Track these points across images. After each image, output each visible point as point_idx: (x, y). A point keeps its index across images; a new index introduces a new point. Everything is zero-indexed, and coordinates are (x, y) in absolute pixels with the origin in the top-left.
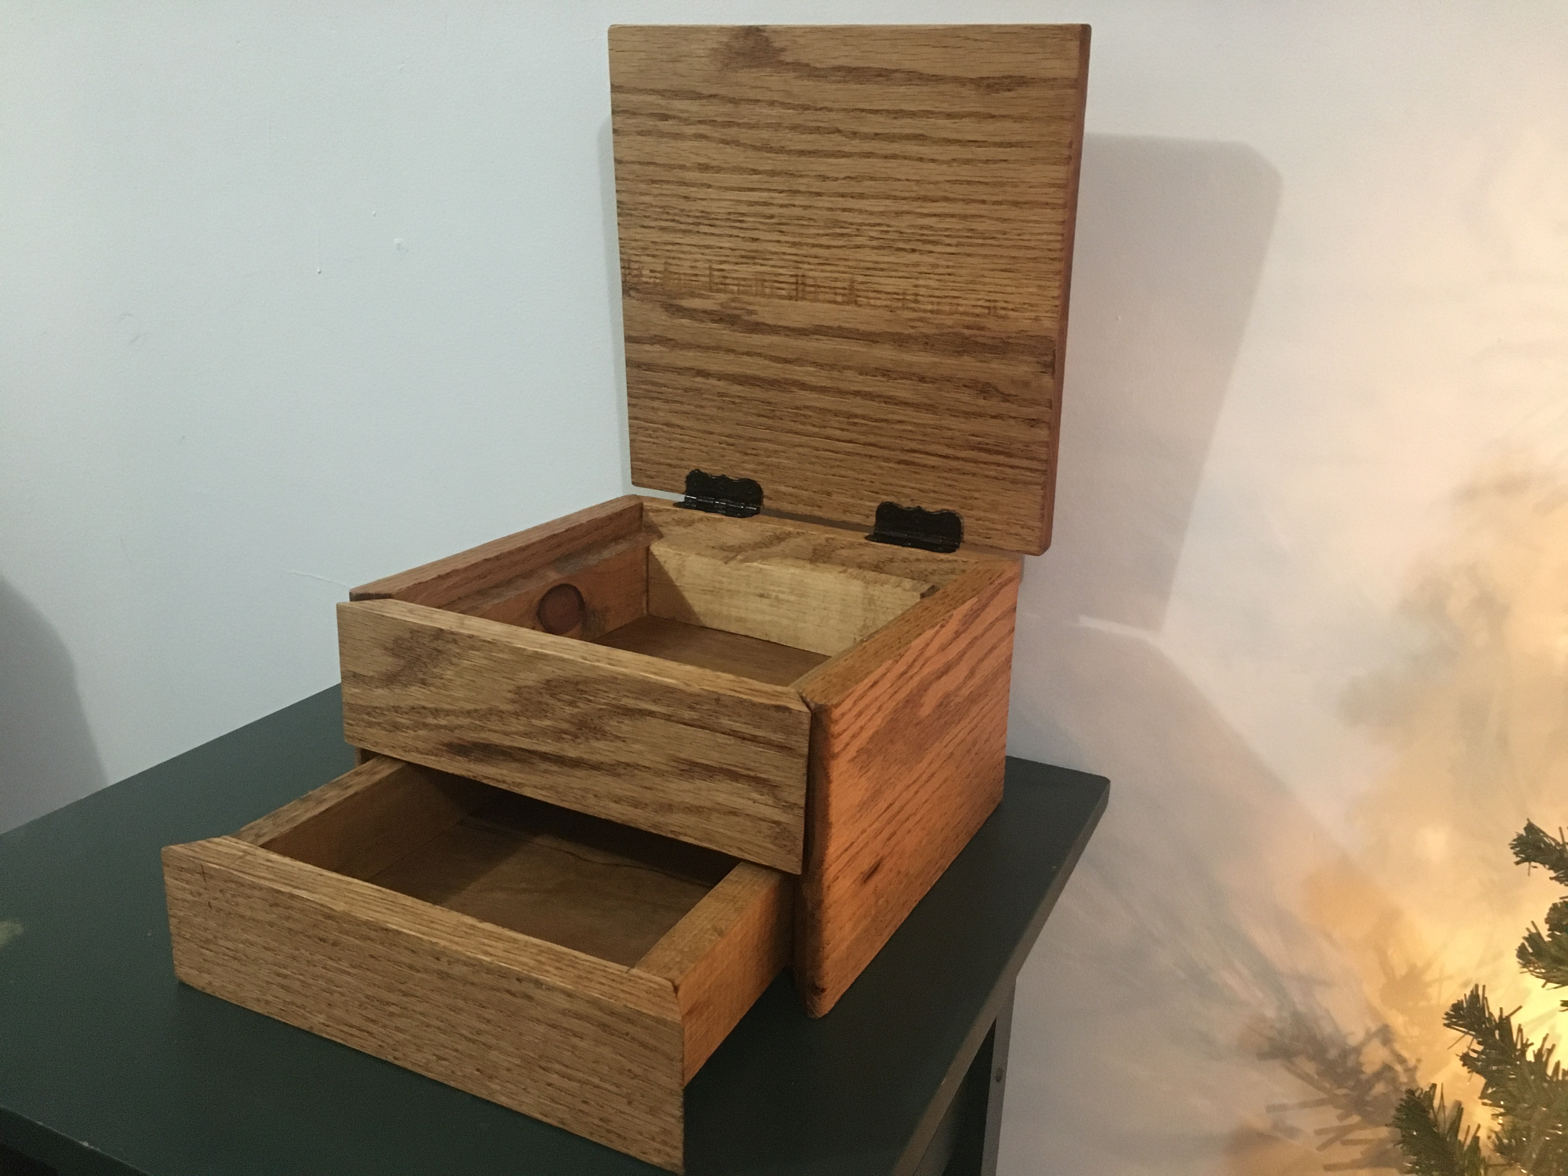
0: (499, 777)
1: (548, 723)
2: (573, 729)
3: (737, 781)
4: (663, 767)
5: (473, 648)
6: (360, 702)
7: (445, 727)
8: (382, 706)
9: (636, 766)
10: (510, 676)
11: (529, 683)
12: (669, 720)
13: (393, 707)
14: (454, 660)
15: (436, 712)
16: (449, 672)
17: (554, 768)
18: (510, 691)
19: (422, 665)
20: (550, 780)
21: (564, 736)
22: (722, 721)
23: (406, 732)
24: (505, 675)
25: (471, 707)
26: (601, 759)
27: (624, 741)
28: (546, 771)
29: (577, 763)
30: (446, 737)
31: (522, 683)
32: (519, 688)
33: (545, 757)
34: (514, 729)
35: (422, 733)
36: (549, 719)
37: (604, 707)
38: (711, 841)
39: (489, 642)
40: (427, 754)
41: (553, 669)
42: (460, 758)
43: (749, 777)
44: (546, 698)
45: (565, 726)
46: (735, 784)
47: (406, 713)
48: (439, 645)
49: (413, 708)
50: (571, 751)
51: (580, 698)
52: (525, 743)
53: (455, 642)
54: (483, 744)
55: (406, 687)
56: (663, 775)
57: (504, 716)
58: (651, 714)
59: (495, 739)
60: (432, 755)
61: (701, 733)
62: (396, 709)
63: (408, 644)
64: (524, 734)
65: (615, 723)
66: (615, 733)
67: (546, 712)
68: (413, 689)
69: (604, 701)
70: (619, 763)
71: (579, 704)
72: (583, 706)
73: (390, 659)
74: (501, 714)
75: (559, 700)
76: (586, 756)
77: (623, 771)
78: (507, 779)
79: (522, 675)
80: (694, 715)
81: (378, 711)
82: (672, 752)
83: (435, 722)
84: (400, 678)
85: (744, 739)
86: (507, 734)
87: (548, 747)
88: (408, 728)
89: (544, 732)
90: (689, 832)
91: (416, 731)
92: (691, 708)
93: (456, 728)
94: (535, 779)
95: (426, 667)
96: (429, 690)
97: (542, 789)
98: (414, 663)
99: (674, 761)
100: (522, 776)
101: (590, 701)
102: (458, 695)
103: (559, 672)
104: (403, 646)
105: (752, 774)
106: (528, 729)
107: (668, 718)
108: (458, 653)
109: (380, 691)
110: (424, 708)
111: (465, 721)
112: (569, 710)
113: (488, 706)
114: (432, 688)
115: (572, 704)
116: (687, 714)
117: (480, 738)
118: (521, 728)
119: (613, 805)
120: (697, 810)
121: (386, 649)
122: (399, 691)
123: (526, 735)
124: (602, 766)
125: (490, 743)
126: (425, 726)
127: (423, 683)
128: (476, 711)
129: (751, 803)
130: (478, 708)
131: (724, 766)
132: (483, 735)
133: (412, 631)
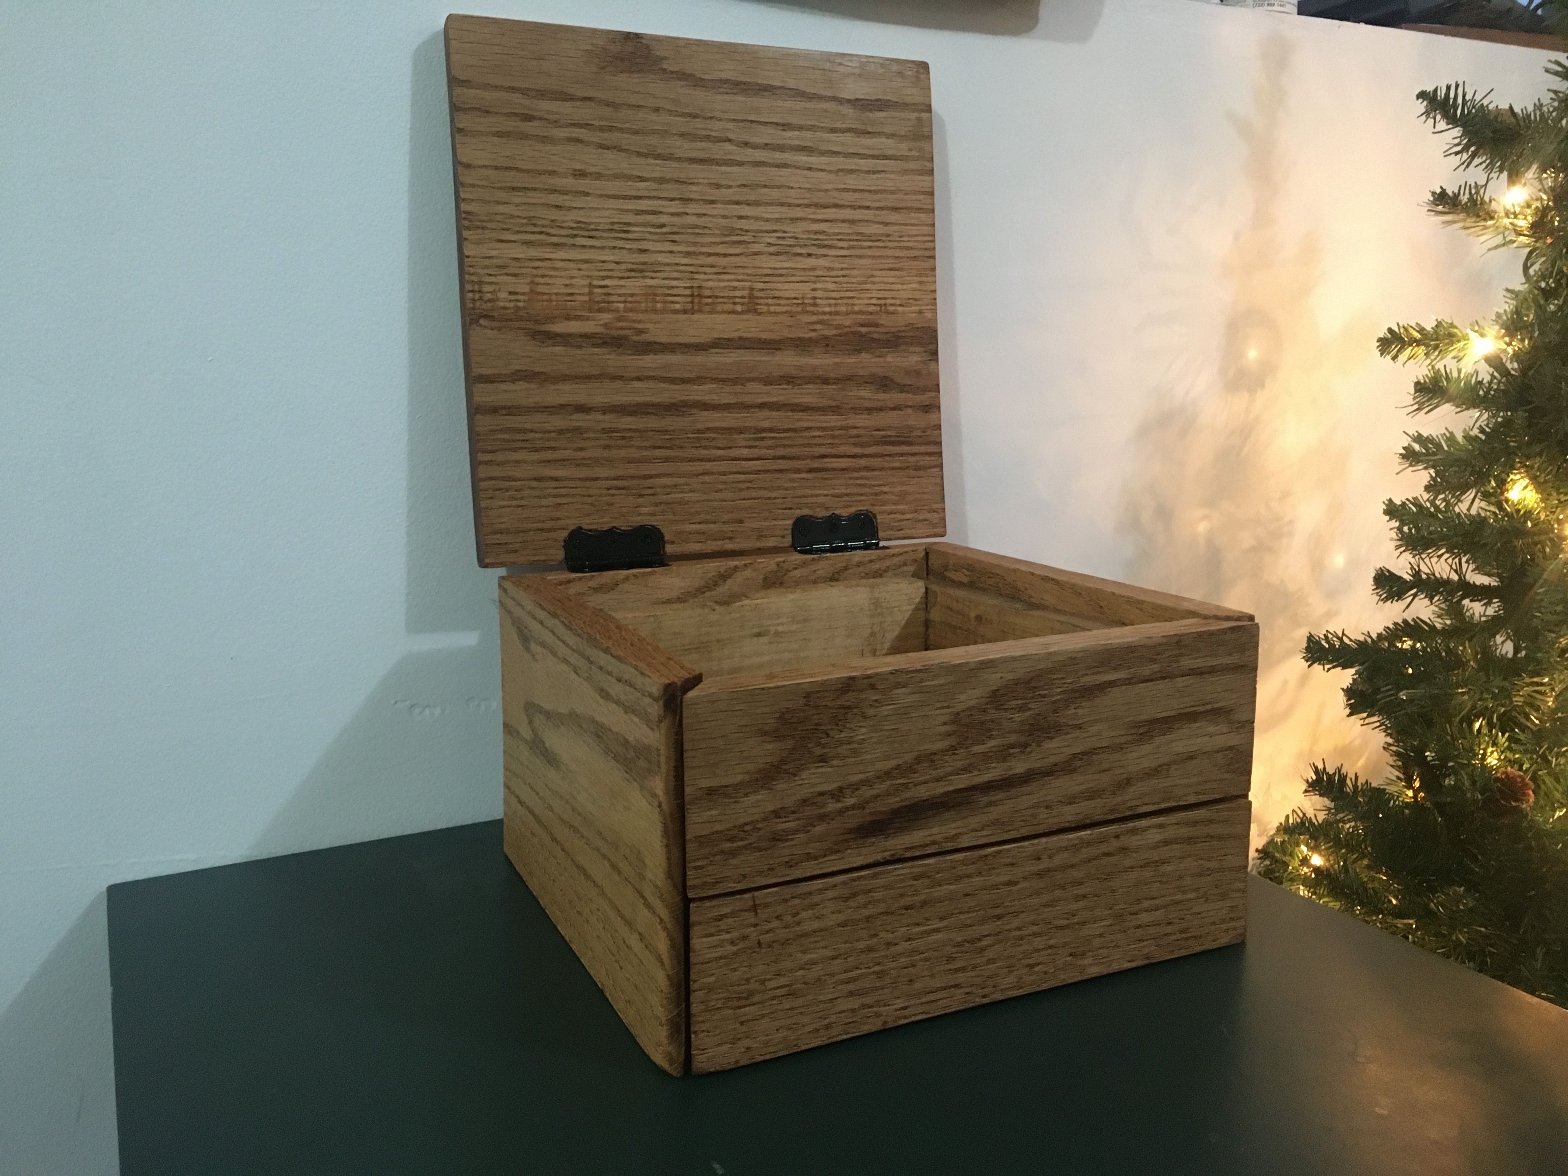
0: (928, 840)
1: (992, 743)
2: (1023, 739)
3: (1195, 721)
4: (1123, 739)
5: (898, 685)
6: (718, 827)
7: (853, 807)
8: (756, 817)
9: (1094, 751)
10: (945, 704)
11: (972, 703)
12: (1130, 684)
13: (774, 812)
14: (871, 712)
15: (838, 794)
16: (863, 730)
17: (1000, 796)
18: (945, 724)
19: (821, 735)
20: (995, 812)
21: (1012, 751)
22: (1181, 664)
23: (792, 840)
24: (938, 705)
25: (893, 763)
26: (1053, 759)
27: (1080, 728)
28: (990, 804)
29: (1027, 778)
30: (853, 820)
31: (959, 707)
32: (958, 714)
33: (987, 787)
34: (948, 769)
35: (819, 829)
36: (994, 739)
37: (1059, 697)
38: (1168, 800)
39: (919, 671)
40: (824, 856)
41: (1002, 675)
42: (874, 840)
43: (1206, 712)
44: (993, 714)
45: (1013, 738)
46: (1194, 725)
47: (793, 812)
48: (849, 699)
49: (804, 801)
50: (1019, 767)
51: (1032, 698)
52: (962, 782)
53: (873, 687)
54: (906, 806)
55: (795, 775)
56: (1122, 748)
57: (937, 757)
58: (1111, 684)
59: (922, 792)
60: (831, 854)
61: (1161, 685)
62: (776, 814)
63: (802, 715)
64: (962, 770)
65: (1074, 711)
66: (1070, 723)
67: (990, 730)
68: (805, 774)
69: (1059, 690)
70: (1075, 756)
71: (1030, 706)
72: (1036, 706)
73: (769, 746)
74: (930, 758)
75: (1006, 710)
76: (1037, 765)
77: (1079, 763)
78: (938, 837)
79: (963, 697)
80: (1156, 667)
81: (747, 828)
82: (1131, 719)
83: (840, 805)
84: (786, 767)
85: (1202, 673)
86: (939, 779)
87: (994, 772)
88: (797, 831)
89: (987, 757)
90: (1146, 800)
91: (809, 831)
92: (1153, 661)
93: (867, 803)
94: (974, 821)
95: (828, 735)
96: (833, 766)
97: (982, 829)
98: (809, 738)
99: (1134, 727)
100: (959, 823)
101: (1044, 696)
102: (874, 756)
103: (1010, 676)
104: (795, 720)
105: (1209, 707)
106: (967, 762)
107: (1129, 682)
108: (876, 701)
109: (753, 798)
110: (822, 794)
111: (879, 788)
112: (1018, 717)
113: (916, 754)
114: (835, 762)
115: (1023, 708)
116: (1147, 670)
117: (902, 801)
118: (959, 764)
119: (1067, 808)
120: (1154, 772)
121: (764, 733)
122: (785, 786)
123: (965, 770)
124: (1055, 768)
125: (917, 800)
126: (822, 818)
127: (823, 759)
128: (898, 767)
129: (1207, 738)
130: (901, 762)
131: (1183, 711)
132: (908, 794)
133: (808, 696)
